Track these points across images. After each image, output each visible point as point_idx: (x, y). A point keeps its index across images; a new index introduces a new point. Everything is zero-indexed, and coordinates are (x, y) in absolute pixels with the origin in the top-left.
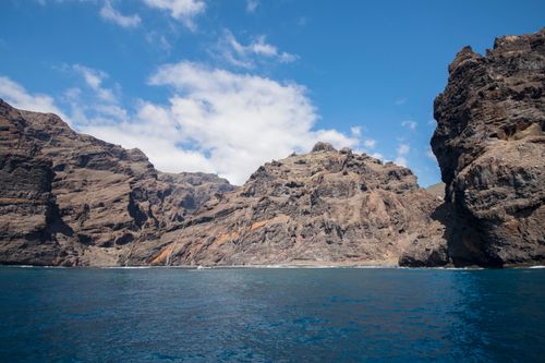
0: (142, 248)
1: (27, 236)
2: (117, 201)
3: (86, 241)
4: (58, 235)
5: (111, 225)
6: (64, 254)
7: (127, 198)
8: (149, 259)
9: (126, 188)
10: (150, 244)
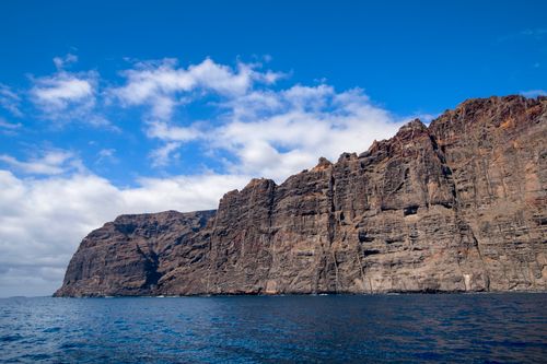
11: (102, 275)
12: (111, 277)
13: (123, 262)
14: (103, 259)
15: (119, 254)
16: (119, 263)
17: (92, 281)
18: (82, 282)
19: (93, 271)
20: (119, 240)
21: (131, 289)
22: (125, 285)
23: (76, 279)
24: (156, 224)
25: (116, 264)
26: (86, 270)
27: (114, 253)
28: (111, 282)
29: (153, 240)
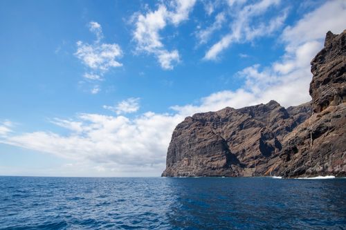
0: (259, 168)
1: (223, 167)
2: (255, 144)
3: (243, 166)
4: (232, 165)
5: (252, 158)
6: (234, 173)
7: (259, 142)
8: (263, 173)
9: (259, 136)
10: (263, 166)
11: (189, 157)
12: (196, 158)
13: (203, 144)
14: (188, 143)
15: (198, 137)
16: (200, 145)
17: (183, 163)
18: (177, 164)
19: (183, 155)
20: (197, 125)
21: (214, 169)
22: (208, 165)
23: (173, 162)
24: (219, 117)
25: (197, 146)
26: (178, 154)
27: (195, 137)
28: (196, 163)
29: (220, 130)
